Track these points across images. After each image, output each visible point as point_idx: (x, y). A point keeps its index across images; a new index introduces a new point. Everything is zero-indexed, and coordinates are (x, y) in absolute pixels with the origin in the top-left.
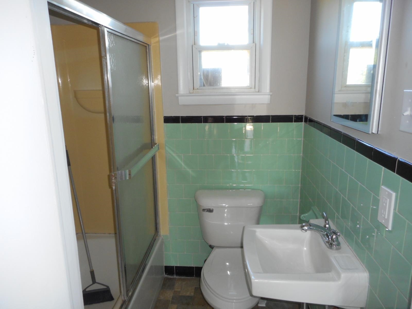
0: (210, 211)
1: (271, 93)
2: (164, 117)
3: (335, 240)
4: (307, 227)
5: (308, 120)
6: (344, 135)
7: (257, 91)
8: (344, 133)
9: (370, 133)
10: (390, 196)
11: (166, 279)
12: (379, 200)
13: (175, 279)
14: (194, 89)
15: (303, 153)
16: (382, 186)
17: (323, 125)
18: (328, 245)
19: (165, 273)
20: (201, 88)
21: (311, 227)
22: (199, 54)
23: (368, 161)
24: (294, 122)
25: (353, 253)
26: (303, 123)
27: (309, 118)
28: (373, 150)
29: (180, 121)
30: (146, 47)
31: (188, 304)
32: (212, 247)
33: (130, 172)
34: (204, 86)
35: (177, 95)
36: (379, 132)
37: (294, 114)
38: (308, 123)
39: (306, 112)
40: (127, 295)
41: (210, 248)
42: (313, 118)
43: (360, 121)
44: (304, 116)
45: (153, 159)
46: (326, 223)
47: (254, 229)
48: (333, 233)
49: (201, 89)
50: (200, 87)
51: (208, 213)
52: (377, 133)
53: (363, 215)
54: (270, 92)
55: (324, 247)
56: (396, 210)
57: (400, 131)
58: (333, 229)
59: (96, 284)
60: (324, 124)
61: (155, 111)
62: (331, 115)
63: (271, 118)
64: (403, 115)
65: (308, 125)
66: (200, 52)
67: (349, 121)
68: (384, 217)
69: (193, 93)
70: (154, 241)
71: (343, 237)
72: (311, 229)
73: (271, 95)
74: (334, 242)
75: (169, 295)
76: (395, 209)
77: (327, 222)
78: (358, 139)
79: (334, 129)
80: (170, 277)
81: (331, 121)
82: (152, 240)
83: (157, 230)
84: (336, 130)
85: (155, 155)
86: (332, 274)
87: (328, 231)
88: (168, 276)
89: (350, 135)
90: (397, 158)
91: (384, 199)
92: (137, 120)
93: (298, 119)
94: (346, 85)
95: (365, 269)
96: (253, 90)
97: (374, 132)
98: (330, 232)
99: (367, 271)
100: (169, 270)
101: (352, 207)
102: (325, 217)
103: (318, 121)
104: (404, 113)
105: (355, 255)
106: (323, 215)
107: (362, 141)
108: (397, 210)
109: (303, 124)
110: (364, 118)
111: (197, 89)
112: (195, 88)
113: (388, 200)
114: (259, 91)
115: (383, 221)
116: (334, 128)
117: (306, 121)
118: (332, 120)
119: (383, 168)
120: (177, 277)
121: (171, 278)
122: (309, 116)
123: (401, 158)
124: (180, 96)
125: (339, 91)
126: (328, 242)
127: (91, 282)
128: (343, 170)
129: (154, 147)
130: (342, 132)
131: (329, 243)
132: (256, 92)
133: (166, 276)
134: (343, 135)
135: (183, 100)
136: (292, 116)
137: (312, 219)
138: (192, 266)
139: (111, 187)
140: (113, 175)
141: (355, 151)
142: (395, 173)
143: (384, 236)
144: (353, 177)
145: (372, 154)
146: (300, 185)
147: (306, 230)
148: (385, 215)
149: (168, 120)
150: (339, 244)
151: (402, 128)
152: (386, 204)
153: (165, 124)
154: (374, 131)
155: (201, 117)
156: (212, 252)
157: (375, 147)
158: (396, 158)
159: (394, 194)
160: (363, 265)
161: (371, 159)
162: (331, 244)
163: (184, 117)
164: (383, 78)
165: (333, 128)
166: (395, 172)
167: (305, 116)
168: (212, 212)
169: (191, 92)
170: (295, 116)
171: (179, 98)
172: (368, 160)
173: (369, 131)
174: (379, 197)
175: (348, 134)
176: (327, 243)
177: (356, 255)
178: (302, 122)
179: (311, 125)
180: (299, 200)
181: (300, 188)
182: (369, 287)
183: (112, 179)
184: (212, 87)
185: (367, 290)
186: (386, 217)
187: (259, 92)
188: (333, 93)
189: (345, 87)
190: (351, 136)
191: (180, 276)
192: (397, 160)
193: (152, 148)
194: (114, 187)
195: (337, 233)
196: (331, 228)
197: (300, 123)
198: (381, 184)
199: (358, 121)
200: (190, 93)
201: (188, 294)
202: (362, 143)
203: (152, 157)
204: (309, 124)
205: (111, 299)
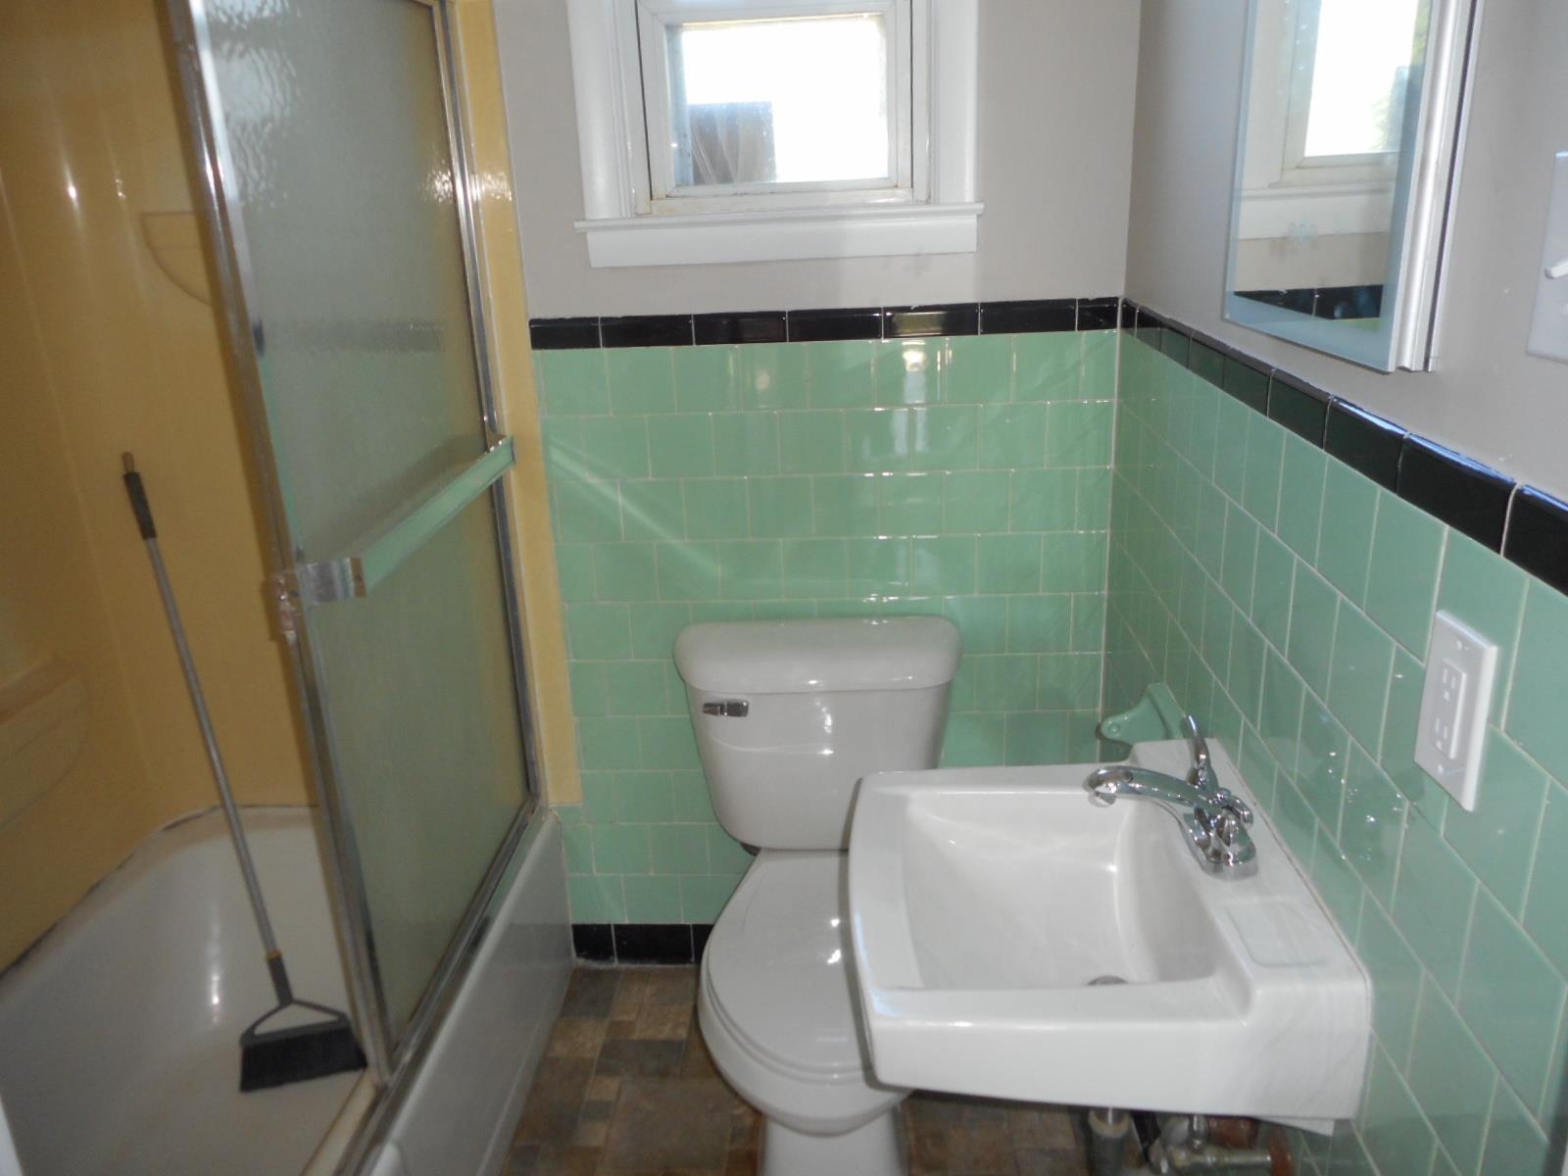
0: (736, 709)
1: (981, 206)
2: (532, 322)
3: (1231, 836)
4: (1116, 784)
5: (1138, 320)
6: (1278, 381)
7: (923, 197)
8: (1282, 372)
9: (1391, 368)
10: (1472, 660)
11: (578, 976)
12: (1424, 673)
13: (615, 973)
14: (651, 198)
15: (1117, 462)
16: (1437, 610)
17: (1194, 340)
18: (1204, 858)
19: (574, 953)
20: (683, 191)
21: (1132, 785)
22: (669, 41)
23: (1380, 494)
24: (1079, 329)
25: (1309, 888)
26: (1117, 331)
27: (1143, 307)
28: (1404, 447)
29: (598, 339)
30: (430, 8)
31: (664, 1073)
32: (753, 850)
33: (357, 565)
34: (699, 179)
35: (577, 225)
36: (1431, 361)
37: (1078, 295)
38: (1136, 329)
39: (1130, 284)
40: (392, 1065)
41: (745, 853)
42: (1156, 311)
43: (1345, 316)
44: (1120, 302)
45: (495, 495)
46: (1198, 760)
47: (902, 790)
48: (1224, 811)
49: (684, 197)
50: (677, 186)
51: (725, 720)
52: (1420, 367)
53: (1352, 734)
54: (977, 202)
55: (1189, 861)
56: (1498, 726)
57: (1529, 354)
58: (1225, 790)
59: (292, 1009)
60: (1198, 333)
61: (491, 296)
62: (1224, 294)
63: (983, 315)
64: (1548, 276)
65: (1134, 338)
66: (673, 29)
67: (1313, 317)
68: (1445, 753)
69: (649, 214)
70: (519, 832)
71: (1268, 820)
72: (1133, 791)
73: (979, 216)
74: (1228, 844)
75: (591, 1038)
76: (1493, 719)
77: (1203, 757)
78: (1336, 397)
79: (1240, 353)
80: (594, 965)
81: (1223, 319)
82: (511, 828)
83: (532, 787)
84: (1245, 356)
85: (501, 478)
86: (1214, 987)
87: (1205, 799)
88: (590, 961)
89: (1305, 381)
90: (1513, 485)
91: (1446, 671)
92: (419, 338)
93: (1097, 314)
94: (1305, 159)
95: (1360, 963)
96: (902, 195)
97: (1406, 364)
98: (1214, 802)
99: (1364, 970)
100: (592, 940)
101: (1309, 697)
102: (1196, 734)
103: (1179, 320)
104: (1554, 265)
105: (1317, 901)
106: (1185, 726)
107: (1358, 405)
108: (1503, 727)
109: (1118, 337)
110: (1363, 299)
111: (667, 197)
112: (658, 191)
113: (1464, 676)
114: (929, 197)
115: (1441, 769)
116: (1238, 348)
117: (1127, 324)
118: (1227, 316)
119: (1447, 528)
120: (625, 966)
121: (597, 973)
122: (1141, 302)
123: (1529, 484)
124: (595, 229)
125: (1272, 186)
126: (1204, 845)
127: (273, 1001)
128: (1272, 534)
129: (492, 449)
130: (1269, 367)
131: (1210, 850)
132: (917, 203)
133: (581, 962)
134: (1273, 378)
135: (605, 249)
136: (1072, 302)
137: (1144, 739)
138: (682, 923)
139: (277, 635)
140: (282, 581)
141: (1323, 451)
142: (1501, 557)
143: (1442, 828)
144: (1312, 564)
145: (1399, 466)
146: (1105, 592)
147: (1110, 799)
148: (1447, 744)
149: (550, 334)
150: (1248, 853)
151: (1541, 343)
152: (1454, 695)
153: (538, 352)
154: (1410, 359)
155: (687, 317)
156: (753, 868)
157: (1411, 434)
158: (1509, 480)
159: (1491, 653)
160: (1349, 945)
161: (1394, 489)
162: (1217, 854)
163: (617, 319)
164: (1455, 110)
165: (1233, 350)
166: (1498, 551)
167: (1125, 302)
168: (745, 715)
169: (641, 210)
170: (1083, 301)
171: (591, 237)
172: (1380, 490)
173: (1386, 363)
174: (1421, 658)
175: (1298, 376)
176: (1200, 850)
177: (1320, 900)
178: (1114, 326)
179: (1147, 340)
180: (1102, 653)
181: (1105, 605)
182: (1371, 1038)
183: (280, 599)
184: (728, 188)
185: (1363, 1052)
186: (1453, 754)
187: (928, 202)
188: (1232, 197)
189: (1298, 167)
190: (1308, 384)
191: (636, 963)
192: (1513, 493)
193: (486, 449)
194: (291, 635)
195: (1243, 806)
196: (1221, 785)
197: (1106, 332)
198: (1435, 602)
199: (1337, 313)
200: (639, 215)
201: (666, 1032)
202: (1354, 413)
203: (491, 487)
204: (1139, 337)
205: (359, 1062)
